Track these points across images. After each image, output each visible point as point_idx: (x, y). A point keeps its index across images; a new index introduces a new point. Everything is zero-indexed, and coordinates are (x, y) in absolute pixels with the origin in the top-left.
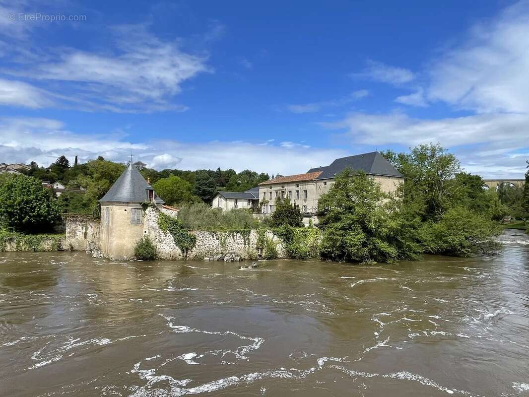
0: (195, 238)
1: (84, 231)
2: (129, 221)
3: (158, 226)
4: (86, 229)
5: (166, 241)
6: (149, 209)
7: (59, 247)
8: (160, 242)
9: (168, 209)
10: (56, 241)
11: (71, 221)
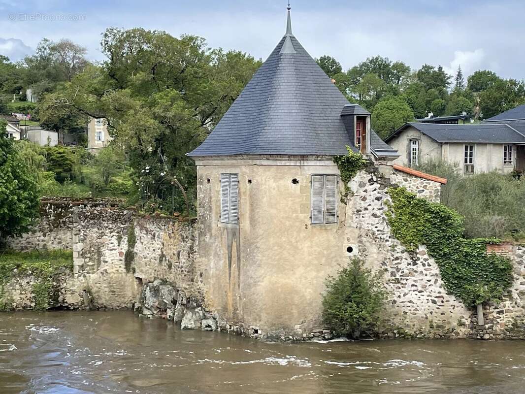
0: (510, 268)
1: (125, 247)
2: (305, 217)
3: (388, 230)
4: (132, 242)
5: (417, 277)
6: (361, 176)
7: (55, 298)
8: (397, 281)
9: (411, 175)
10: (45, 279)
11: (86, 217)
